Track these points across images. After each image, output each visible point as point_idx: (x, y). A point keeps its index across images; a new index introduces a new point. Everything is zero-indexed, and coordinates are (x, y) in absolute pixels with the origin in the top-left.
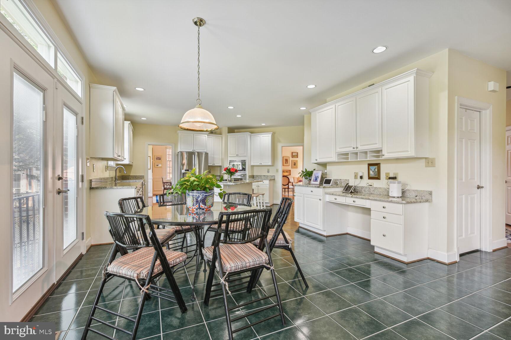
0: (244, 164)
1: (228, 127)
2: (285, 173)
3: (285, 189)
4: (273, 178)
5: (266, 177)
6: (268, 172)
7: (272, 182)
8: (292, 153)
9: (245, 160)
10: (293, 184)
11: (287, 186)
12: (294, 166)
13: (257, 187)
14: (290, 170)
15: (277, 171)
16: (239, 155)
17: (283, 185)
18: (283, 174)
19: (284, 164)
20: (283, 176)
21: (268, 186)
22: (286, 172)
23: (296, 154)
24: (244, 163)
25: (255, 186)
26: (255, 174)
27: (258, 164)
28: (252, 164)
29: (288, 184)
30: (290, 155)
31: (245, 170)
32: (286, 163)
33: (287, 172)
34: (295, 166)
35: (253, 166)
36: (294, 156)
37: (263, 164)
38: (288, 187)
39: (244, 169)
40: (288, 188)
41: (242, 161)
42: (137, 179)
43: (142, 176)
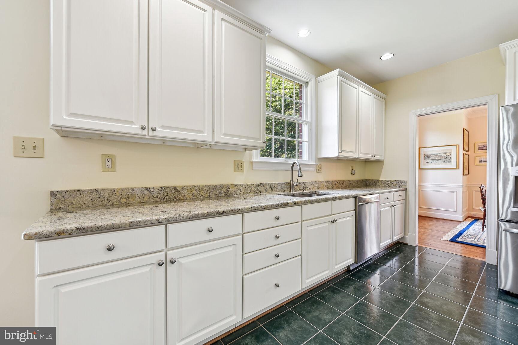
42: (391, 187)
43: (401, 182)
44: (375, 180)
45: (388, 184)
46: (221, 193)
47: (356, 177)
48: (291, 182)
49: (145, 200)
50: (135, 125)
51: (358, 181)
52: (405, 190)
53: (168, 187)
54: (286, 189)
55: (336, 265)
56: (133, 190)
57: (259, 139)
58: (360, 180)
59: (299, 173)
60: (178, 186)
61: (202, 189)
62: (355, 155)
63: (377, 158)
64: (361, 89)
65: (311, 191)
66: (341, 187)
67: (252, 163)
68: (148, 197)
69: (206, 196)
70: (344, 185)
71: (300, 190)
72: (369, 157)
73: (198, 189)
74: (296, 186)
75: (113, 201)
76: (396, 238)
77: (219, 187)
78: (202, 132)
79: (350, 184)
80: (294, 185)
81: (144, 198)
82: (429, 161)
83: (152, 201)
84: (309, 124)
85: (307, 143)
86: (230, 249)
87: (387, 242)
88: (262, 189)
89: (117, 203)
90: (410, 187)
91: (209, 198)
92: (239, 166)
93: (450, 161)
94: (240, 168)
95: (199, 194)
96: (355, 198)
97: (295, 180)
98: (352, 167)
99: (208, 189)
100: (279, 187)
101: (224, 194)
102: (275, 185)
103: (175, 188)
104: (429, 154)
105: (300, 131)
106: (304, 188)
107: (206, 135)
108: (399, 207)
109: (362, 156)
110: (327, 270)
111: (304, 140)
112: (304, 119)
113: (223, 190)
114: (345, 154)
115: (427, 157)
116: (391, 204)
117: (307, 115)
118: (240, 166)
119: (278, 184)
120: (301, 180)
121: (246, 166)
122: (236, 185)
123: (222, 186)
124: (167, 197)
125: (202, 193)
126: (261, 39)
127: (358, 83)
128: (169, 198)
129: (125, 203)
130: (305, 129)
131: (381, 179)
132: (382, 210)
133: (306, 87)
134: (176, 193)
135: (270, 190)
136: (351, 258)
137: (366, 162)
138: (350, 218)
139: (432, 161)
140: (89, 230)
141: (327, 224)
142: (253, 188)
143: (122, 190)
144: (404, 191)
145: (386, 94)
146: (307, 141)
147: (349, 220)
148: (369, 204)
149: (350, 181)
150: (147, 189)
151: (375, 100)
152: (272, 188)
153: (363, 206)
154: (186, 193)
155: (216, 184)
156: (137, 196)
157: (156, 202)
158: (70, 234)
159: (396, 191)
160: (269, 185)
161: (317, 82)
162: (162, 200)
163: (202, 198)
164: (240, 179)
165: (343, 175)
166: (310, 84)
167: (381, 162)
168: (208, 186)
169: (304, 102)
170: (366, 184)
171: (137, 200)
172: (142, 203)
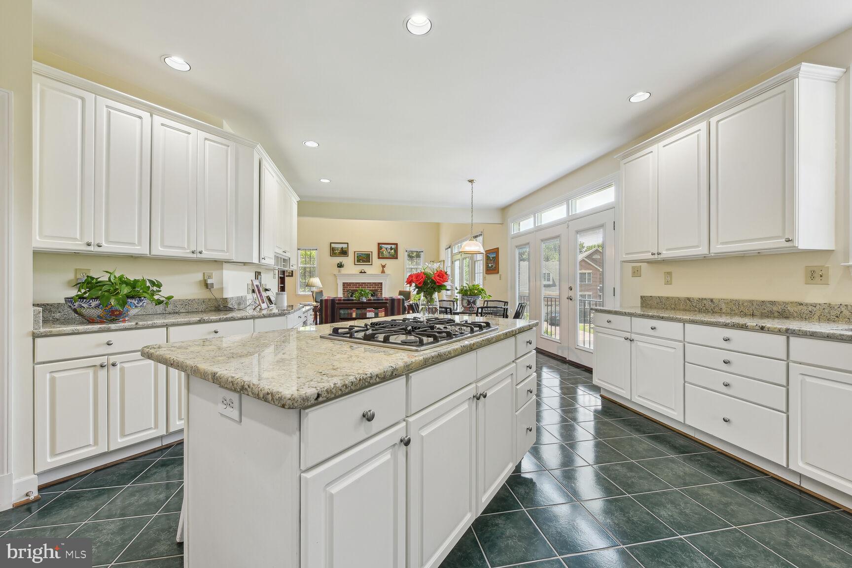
46: (772, 312)
49: (688, 308)
53: (706, 299)
60: (715, 299)
61: (743, 304)
68: (690, 306)
69: (749, 313)
73: (737, 303)
77: (767, 304)
81: (686, 306)
83: (693, 310)
91: (753, 316)
92: (814, 275)
94: (818, 278)
95: (739, 309)
99: (751, 305)
101: (777, 314)
103: (712, 300)
113: (775, 308)
118: (816, 276)
121: (834, 274)
124: (704, 308)
125: (742, 308)
128: (706, 309)
134: (713, 305)
150: (688, 299)
154: (723, 306)
155: (764, 301)
156: (682, 304)
157: (696, 311)
162: (700, 310)
163: (743, 315)
171: (681, 307)
172: (685, 310)
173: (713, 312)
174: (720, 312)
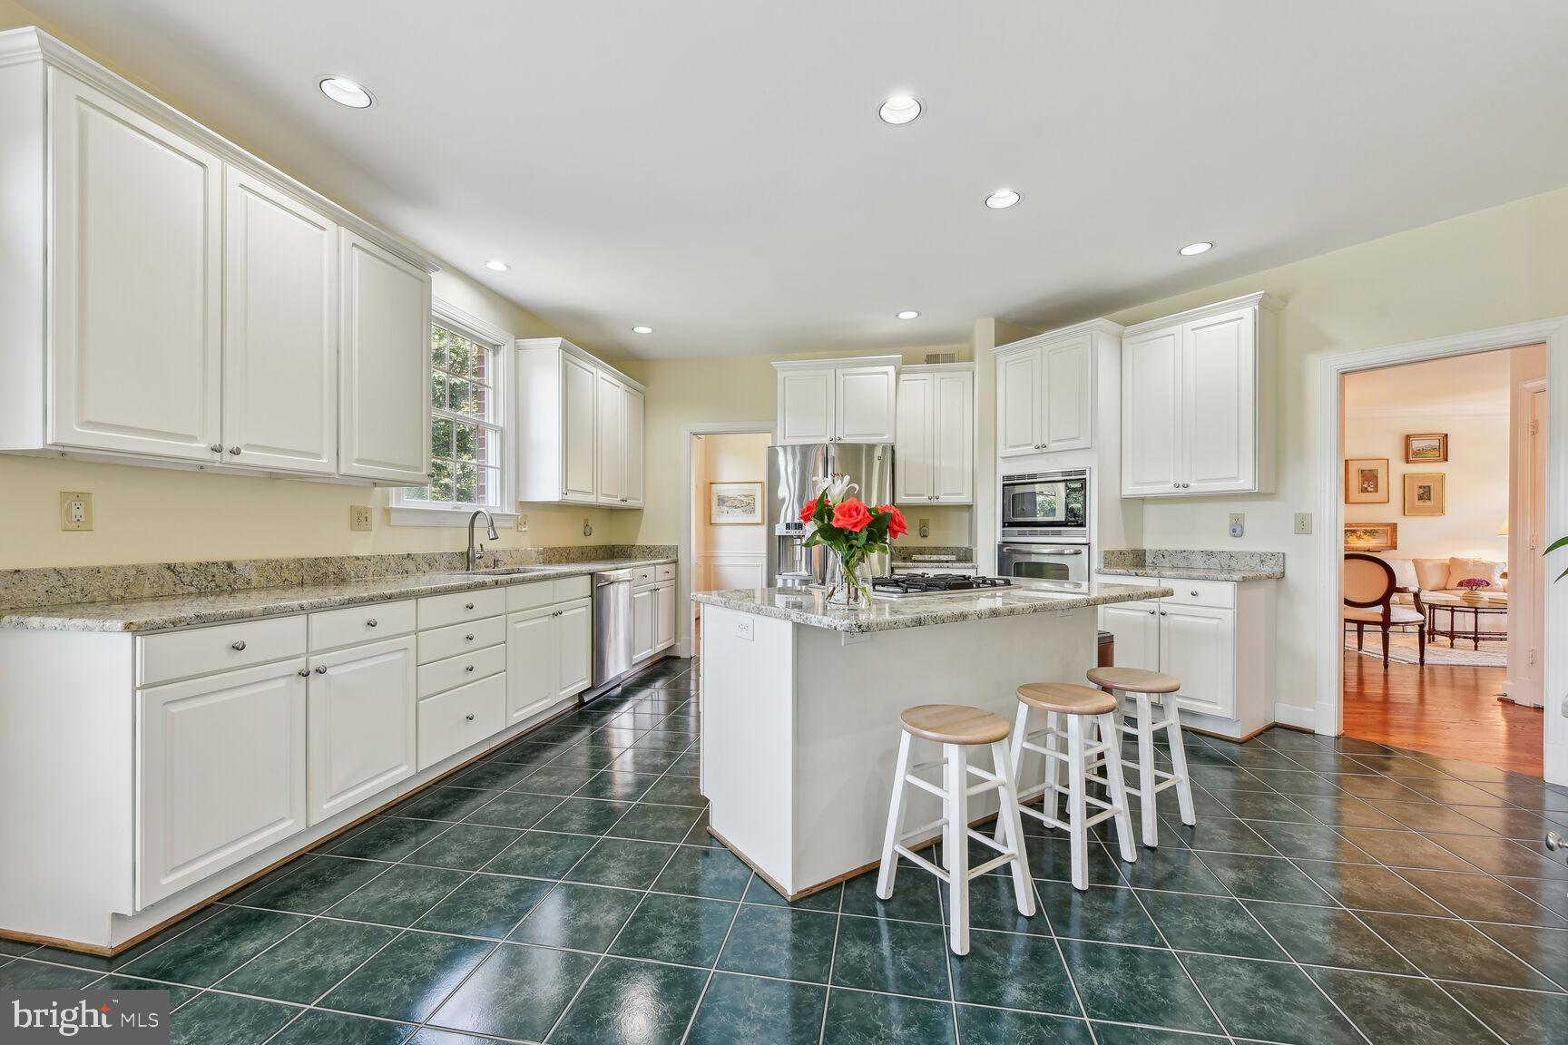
0: (1075, 490)
1: (997, 320)
2: (1359, 537)
3: (1360, 624)
4: (1266, 570)
5: (1215, 565)
6: (1237, 531)
7: (1262, 593)
8: (1408, 438)
9: (1083, 472)
10: (1427, 597)
11: (1380, 609)
12: (1421, 503)
13: (1154, 620)
14: (1394, 526)
15: (1303, 525)
16: (1053, 446)
17: (1347, 602)
18: (1346, 542)
19: (1355, 494)
20: (1347, 557)
21: (1229, 616)
22: (1366, 532)
23: (1435, 443)
24: (1077, 484)
25: (1144, 614)
26: (1150, 544)
27: (1168, 489)
28: (1130, 490)
29: (1384, 601)
30: (1393, 451)
31: (1082, 525)
32: (1364, 490)
33: (1372, 533)
34: (1428, 503)
35: (1134, 505)
36: (1418, 453)
37: (1196, 487)
38: (1387, 614)
39: (1075, 519)
40: (1386, 623)
41: (1069, 473)
42: (655, 557)
43: (669, 548)
44: (628, 547)
45: (650, 552)
46: (326, 575)
47: (594, 540)
48: (469, 550)
49: (166, 590)
50: (198, 442)
51: (597, 549)
52: (676, 562)
53: (215, 563)
54: (459, 565)
55: (562, 689)
56: (140, 570)
57: (419, 469)
58: (601, 547)
59: (491, 532)
60: (235, 561)
61: (287, 566)
62: (591, 499)
63: (631, 503)
64: (601, 374)
65: (509, 567)
66: (565, 560)
67: (388, 511)
68: (172, 585)
69: (296, 580)
70: (572, 556)
71: (487, 567)
72: (615, 502)
73: (278, 566)
74: (480, 558)
75: (95, 593)
76: (660, 647)
77: (322, 561)
78: (318, 456)
79: (582, 554)
80: (477, 556)
81: (162, 586)
82: (725, 509)
83: (181, 592)
84: (501, 431)
85: (498, 472)
86: (399, 656)
87: (645, 653)
88: (410, 565)
89: (105, 599)
90: (682, 557)
91: (302, 584)
92: (360, 519)
93: (752, 511)
94: (364, 522)
95: (281, 576)
96: (592, 574)
97: (477, 547)
98: (586, 520)
99: (299, 566)
100: (444, 562)
101: (332, 577)
102: (437, 557)
103: (230, 565)
104: (725, 496)
105: (482, 443)
106: (496, 563)
107: (325, 461)
108: (665, 592)
109: (603, 500)
110: (546, 698)
111: (490, 464)
112: (491, 422)
113: (331, 569)
114: (573, 498)
115: (721, 501)
116: (652, 586)
117: (495, 413)
118: (363, 519)
119: (442, 555)
120: (490, 546)
121: (376, 518)
122: (358, 558)
123: (328, 560)
124: (213, 584)
125: (286, 574)
126: (422, 281)
127: (596, 365)
128: (217, 586)
129: (122, 597)
130: (492, 441)
131: (639, 543)
132: (635, 596)
133: (494, 355)
134: (232, 576)
135: (426, 568)
136: (584, 679)
137: (612, 511)
138: (584, 609)
139: (730, 510)
140: (212, 619)
141: (546, 619)
142: (393, 564)
143: (115, 569)
144: (674, 565)
145: (645, 384)
146: (498, 466)
147: (582, 613)
148: (615, 585)
149: (581, 547)
150: (169, 568)
151: (626, 394)
152: (431, 562)
153: (605, 589)
154: (254, 577)
155: (317, 557)
156: (147, 583)
157: (190, 594)
158: (188, 624)
159: (660, 564)
160: (424, 556)
161: (518, 348)
162: (203, 591)
163: (287, 585)
164: (362, 545)
165: (569, 536)
166: (503, 352)
167: (638, 511)
168: (300, 561)
169: (491, 385)
170: (615, 553)
171: (147, 591)
172: (156, 597)
173: (234, 590)
174: (248, 587)
